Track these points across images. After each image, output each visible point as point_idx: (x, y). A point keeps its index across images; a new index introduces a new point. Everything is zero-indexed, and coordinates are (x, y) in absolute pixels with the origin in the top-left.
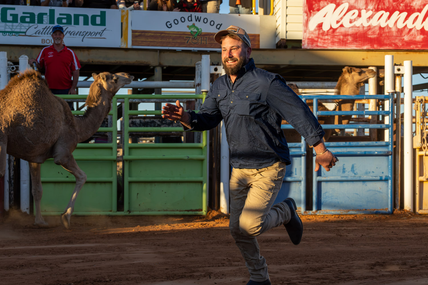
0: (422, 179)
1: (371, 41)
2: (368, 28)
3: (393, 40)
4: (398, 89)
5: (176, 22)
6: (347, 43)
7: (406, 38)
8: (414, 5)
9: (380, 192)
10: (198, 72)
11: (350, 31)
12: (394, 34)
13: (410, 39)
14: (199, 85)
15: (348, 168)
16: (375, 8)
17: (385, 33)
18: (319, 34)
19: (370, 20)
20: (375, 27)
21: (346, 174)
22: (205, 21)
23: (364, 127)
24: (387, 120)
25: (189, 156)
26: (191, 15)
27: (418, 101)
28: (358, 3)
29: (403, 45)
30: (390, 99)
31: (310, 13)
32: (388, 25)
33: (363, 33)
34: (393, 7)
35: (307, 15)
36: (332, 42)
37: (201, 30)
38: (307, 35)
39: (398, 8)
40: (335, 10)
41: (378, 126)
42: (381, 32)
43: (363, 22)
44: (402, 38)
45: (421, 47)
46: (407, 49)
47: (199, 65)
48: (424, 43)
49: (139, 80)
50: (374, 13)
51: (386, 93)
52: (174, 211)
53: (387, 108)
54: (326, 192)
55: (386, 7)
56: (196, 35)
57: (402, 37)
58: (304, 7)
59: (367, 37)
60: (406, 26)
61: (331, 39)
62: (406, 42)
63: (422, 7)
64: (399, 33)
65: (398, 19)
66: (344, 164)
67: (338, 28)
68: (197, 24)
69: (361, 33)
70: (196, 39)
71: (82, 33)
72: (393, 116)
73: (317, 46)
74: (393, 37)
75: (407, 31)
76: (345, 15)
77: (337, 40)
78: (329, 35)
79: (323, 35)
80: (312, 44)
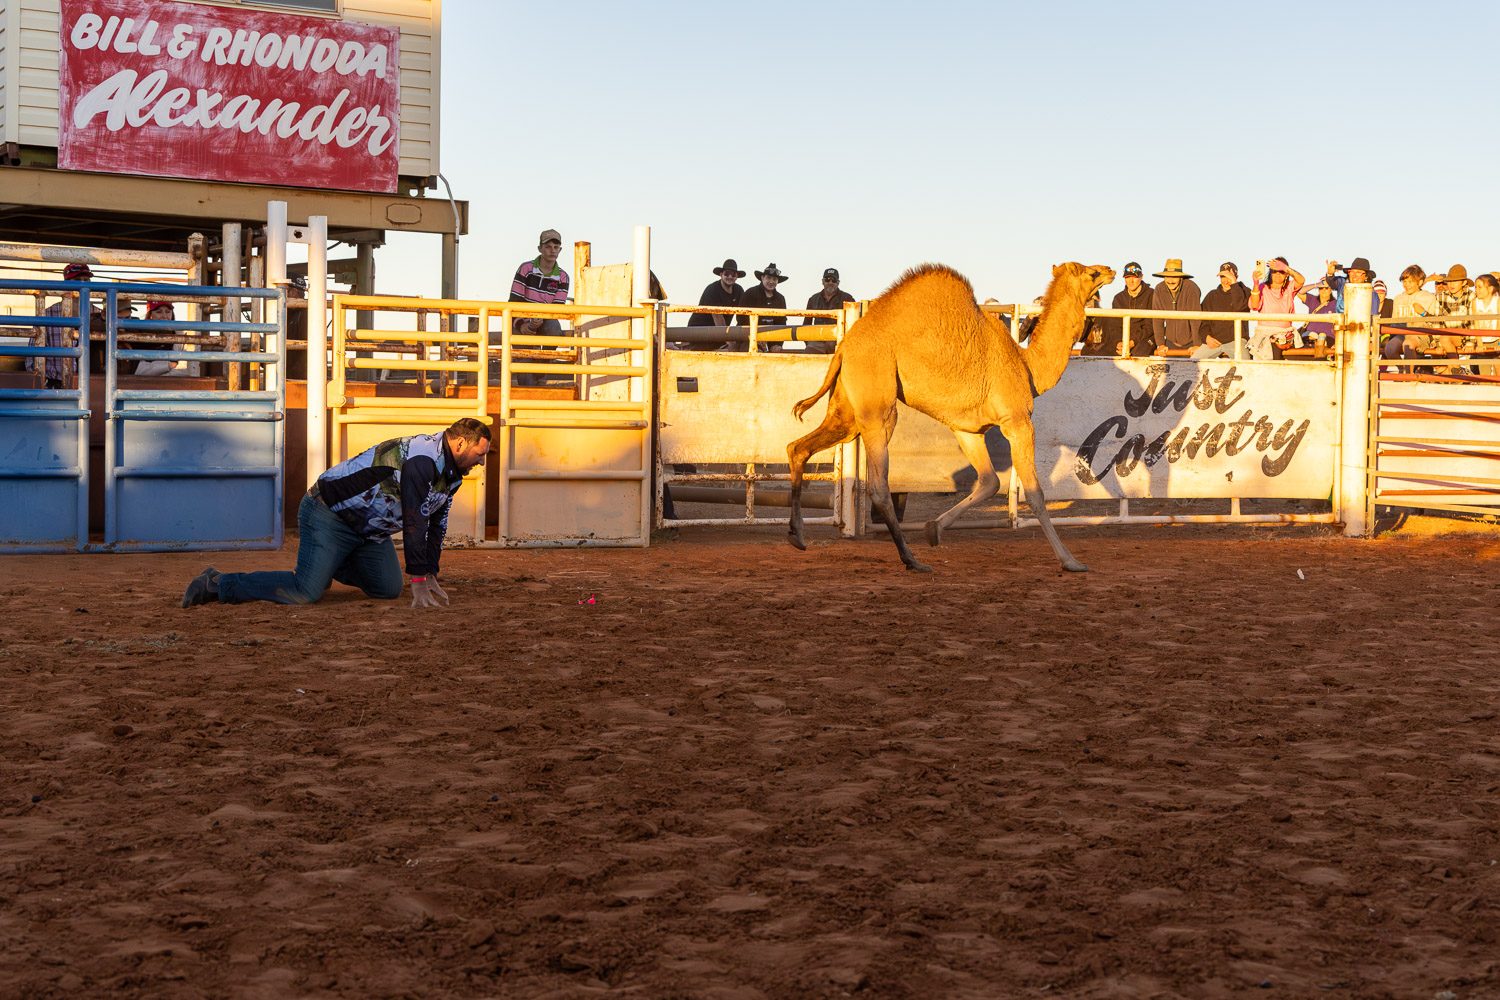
1: (219, 162)
2: (213, 132)
3: (268, 163)
6: (164, 163)
7: (297, 161)
8: (314, 89)
11: (172, 136)
12: (270, 150)
13: (305, 163)
16: (227, 87)
17: (250, 145)
18: (97, 137)
19: (216, 113)
20: (228, 130)
28: (189, 74)
29: (290, 175)
31: (79, 86)
32: (257, 128)
33: (200, 144)
34: (269, 89)
35: (70, 92)
36: (128, 158)
38: (71, 138)
39: (279, 92)
40: (136, 84)
42: (241, 142)
43: (199, 116)
44: (289, 160)
45: (331, 183)
46: (298, 185)
48: (335, 175)
50: (227, 99)
55: (252, 89)
57: (288, 157)
58: (62, 72)
59: (209, 152)
60: (297, 133)
61: (127, 151)
62: (296, 169)
63: (332, 94)
64: (282, 149)
65: (279, 117)
67: (142, 127)
69: (196, 143)
73: (94, 165)
74: (267, 157)
75: (299, 144)
76: (158, 98)
77: (140, 155)
78: (123, 141)
79: (108, 141)
80: (82, 160)
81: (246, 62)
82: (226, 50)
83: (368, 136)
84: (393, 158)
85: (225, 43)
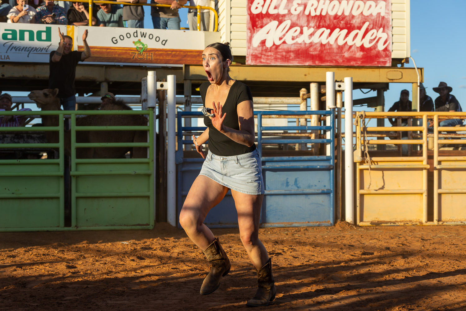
0: (362, 192)
1: (313, 58)
2: (310, 45)
3: (334, 57)
4: (339, 105)
5: (122, 38)
6: (290, 60)
7: (346, 55)
8: (354, 23)
9: (322, 205)
10: (144, 88)
11: (293, 48)
12: (335, 51)
13: (350, 55)
14: (145, 100)
15: (292, 181)
16: (316, 25)
17: (326, 49)
18: (262, 50)
19: (311, 37)
20: (316, 44)
21: (290, 187)
22: (151, 37)
23: (306, 142)
24: (329, 135)
25: (136, 171)
26: (137, 31)
27: (358, 117)
28: (300, 21)
29: (343, 61)
30: (332, 115)
31: (254, 29)
32: (329, 42)
33: (305, 50)
34: (334, 25)
35: (251, 32)
36: (275, 58)
37: (147, 46)
38: (251, 51)
39: (338, 26)
40: (278, 27)
41: (320, 141)
42: (322, 48)
43: (304, 39)
44: (343, 55)
45: (361, 63)
46: (347, 65)
47: (146, 81)
48: (363, 60)
49: (85, 95)
50: (316, 30)
51: (328, 109)
52: (121, 225)
53: (328, 124)
54: (271, 206)
55: (327, 25)
56: (142, 51)
57: (343, 53)
58: (248, 24)
59: (308, 54)
60: (346, 42)
61: (274, 56)
62: (347, 59)
63: (361, 25)
64: (340, 50)
65: (338, 36)
66: (288, 178)
67: (280, 45)
68: (143, 40)
69: (303, 50)
70: (141, 55)
71: (27, 48)
72: (334, 131)
73: (261, 62)
74: (333, 54)
75: (347, 47)
76: (287, 32)
77: (280, 57)
78: (272, 51)
79: (266, 52)
80: (256, 60)
81: (324, 14)
82: (315, 9)
83: (377, 42)
84: (389, 51)
85: (315, 7)
